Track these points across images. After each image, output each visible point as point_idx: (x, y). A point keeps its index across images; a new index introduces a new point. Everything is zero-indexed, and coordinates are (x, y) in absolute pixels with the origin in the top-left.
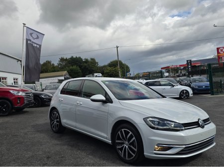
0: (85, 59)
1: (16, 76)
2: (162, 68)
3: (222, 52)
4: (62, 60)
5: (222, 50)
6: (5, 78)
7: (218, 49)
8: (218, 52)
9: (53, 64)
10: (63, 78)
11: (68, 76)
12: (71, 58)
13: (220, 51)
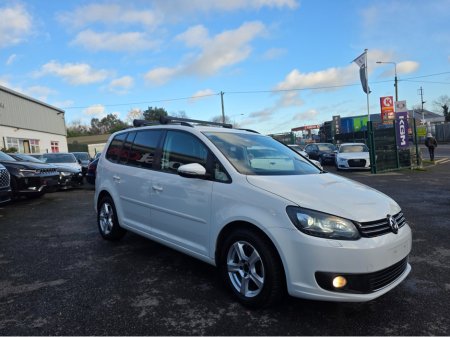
1: (55, 138)
5: (387, 102)
6: (37, 141)
7: (382, 99)
8: (382, 105)
9: (120, 121)
13: (385, 103)
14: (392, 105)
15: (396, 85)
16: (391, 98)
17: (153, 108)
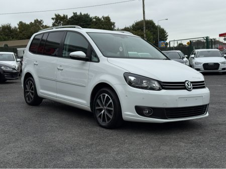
0: (95, 18)
2: (221, 35)
12: (72, 17)
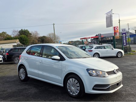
2: (81, 39)
3: (117, 30)
4: (14, 31)
5: (116, 29)
7: (114, 28)
10: (16, 44)
11: (19, 43)
13: (115, 29)
14: (118, 30)
15: (119, 22)
16: (118, 27)
17: (23, 30)
